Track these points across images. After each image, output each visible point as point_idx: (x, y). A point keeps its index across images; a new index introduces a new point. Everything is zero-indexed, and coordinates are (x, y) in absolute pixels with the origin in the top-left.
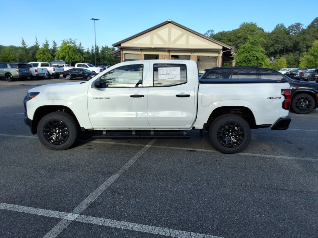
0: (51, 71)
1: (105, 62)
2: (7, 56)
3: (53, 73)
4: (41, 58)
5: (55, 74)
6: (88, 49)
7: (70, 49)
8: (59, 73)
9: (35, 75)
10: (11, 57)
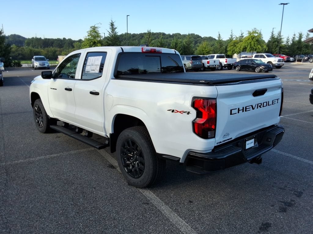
0: (224, 62)
1: (307, 51)
2: (204, 49)
3: (225, 65)
4: (231, 50)
5: (227, 65)
6: (288, 37)
7: (252, 39)
8: (232, 64)
9: (207, 67)
10: (206, 51)
